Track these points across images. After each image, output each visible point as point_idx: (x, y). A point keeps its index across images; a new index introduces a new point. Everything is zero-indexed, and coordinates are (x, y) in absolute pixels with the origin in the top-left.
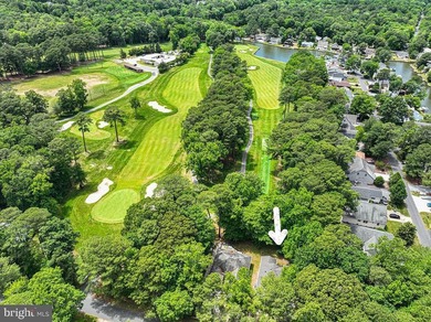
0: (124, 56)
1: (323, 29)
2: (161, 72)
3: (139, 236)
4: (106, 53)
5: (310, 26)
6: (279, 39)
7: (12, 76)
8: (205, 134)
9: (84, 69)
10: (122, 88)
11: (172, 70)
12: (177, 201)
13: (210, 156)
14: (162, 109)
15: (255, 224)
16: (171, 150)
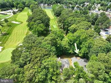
3: (21, 61)
6: (47, 5)
8: (37, 22)
11: (18, 13)
12: (35, 43)
13: (41, 29)
14: (17, 23)
15: (67, 47)
16: (24, 33)
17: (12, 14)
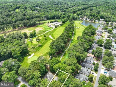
0: (49, 23)
1: (103, 17)
2: (55, 28)
4: (45, 21)
5: (99, 16)
6: (89, 19)
7: (25, 27)
9: (39, 26)
10: (45, 31)
11: (58, 27)
14: (51, 38)
15: (55, 69)
17: (54, 27)
